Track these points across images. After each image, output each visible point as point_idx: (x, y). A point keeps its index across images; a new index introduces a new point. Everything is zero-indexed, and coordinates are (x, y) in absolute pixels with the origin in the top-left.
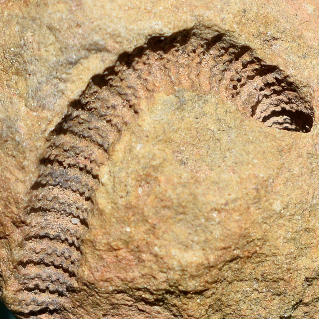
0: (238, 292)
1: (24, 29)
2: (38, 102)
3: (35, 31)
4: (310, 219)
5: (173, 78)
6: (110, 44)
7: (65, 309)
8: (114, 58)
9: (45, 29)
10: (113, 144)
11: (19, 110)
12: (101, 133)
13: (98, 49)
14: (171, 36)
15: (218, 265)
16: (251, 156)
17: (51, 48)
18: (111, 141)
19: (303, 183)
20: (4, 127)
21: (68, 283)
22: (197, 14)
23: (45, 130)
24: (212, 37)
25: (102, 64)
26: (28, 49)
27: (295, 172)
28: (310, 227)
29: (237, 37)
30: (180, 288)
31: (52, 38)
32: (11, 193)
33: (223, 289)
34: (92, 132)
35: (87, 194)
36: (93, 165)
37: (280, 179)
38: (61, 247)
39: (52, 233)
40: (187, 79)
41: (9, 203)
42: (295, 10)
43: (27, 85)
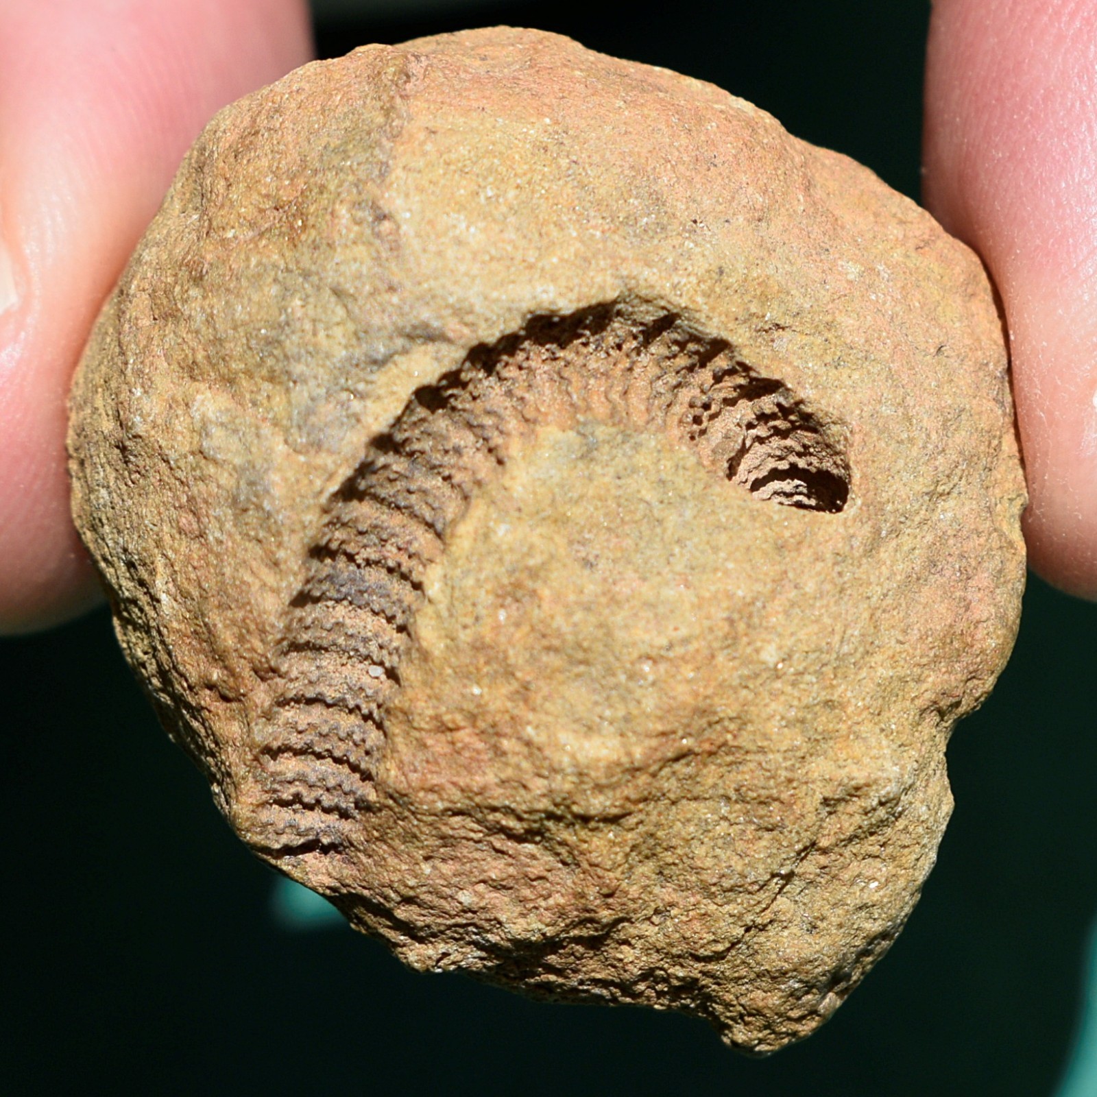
0: (689, 820)
1: (287, 291)
2: (309, 434)
3: (308, 296)
4: (835, 682)
5: (575, 397)
6: (452, 327)
7: (352, 845)
8: (462, 354)
9: (327, 293)
10: (454, 522)
11: (272, 450)
12: (430, 500)
13: (430, 336)
14: (573, 315)
15: (649, 766)
16: (722, 555)
17: (338, 332)
18: (450, 516)
19: (823, 611)
20: (242, 483)
21: (359, 793)
22: (625, 273)
23: (321, 492)
24: (654, 321)
25: (436, 364)
26: (293, 332)
27: (807, 589)
28: (835, 697)
29: (703, 320)
30: (575, 808)
31: (340, 312)
32: (251, 612)
33: (660, 814)
34: (413, 497)
35: (400, 620)
36: (414, 562)
37: (777, 602)
38: (348, 722)
39: (330, 694)
40: (603, 399)
41: (248, 631)
42: (824, 271)
43: (289, 402)
